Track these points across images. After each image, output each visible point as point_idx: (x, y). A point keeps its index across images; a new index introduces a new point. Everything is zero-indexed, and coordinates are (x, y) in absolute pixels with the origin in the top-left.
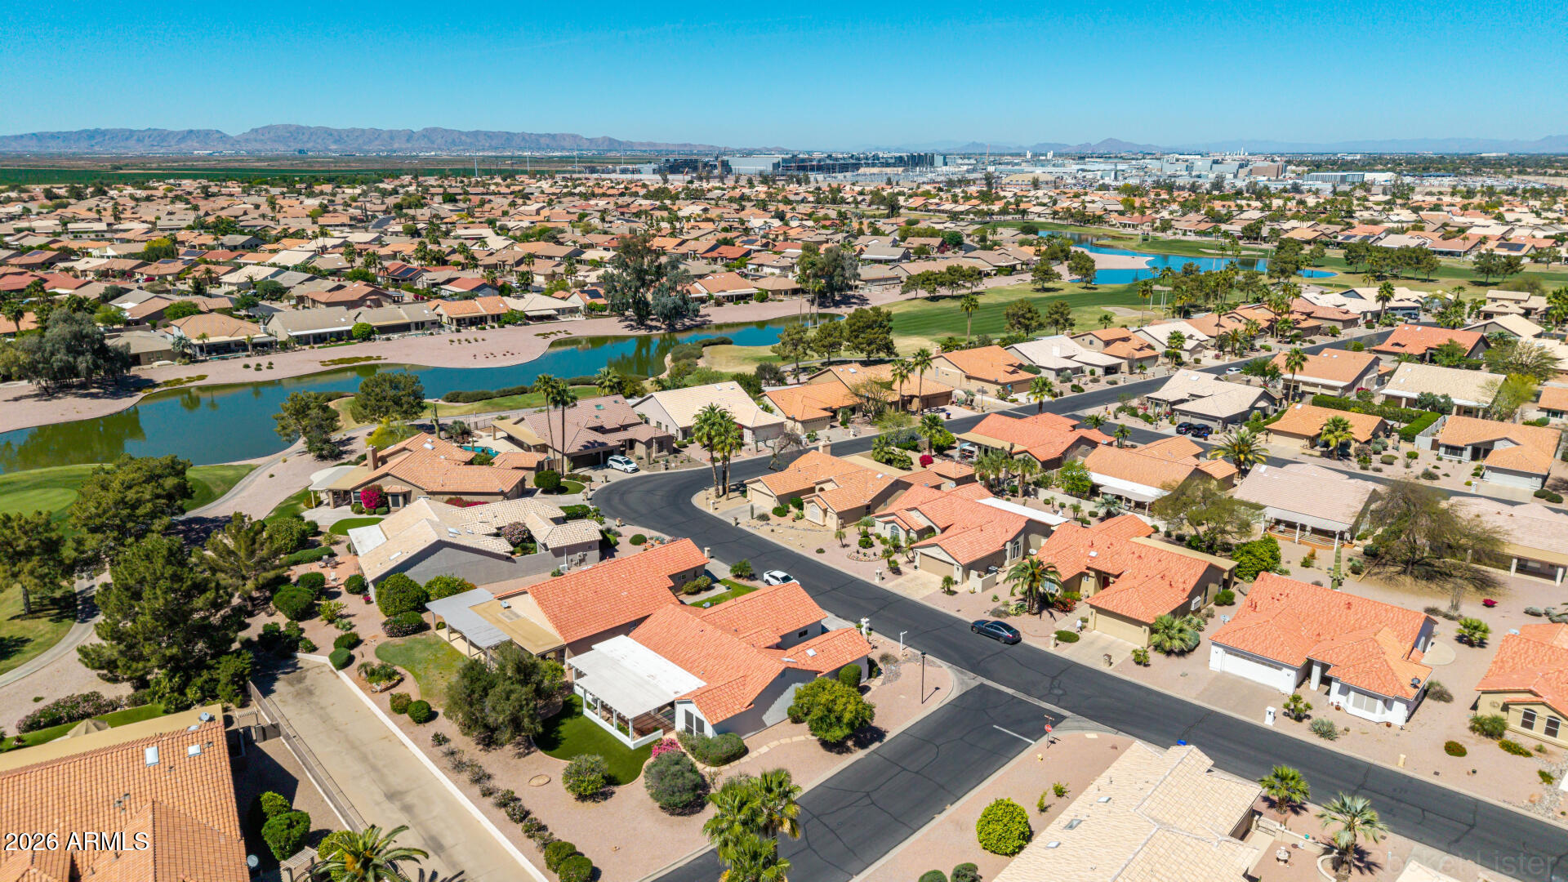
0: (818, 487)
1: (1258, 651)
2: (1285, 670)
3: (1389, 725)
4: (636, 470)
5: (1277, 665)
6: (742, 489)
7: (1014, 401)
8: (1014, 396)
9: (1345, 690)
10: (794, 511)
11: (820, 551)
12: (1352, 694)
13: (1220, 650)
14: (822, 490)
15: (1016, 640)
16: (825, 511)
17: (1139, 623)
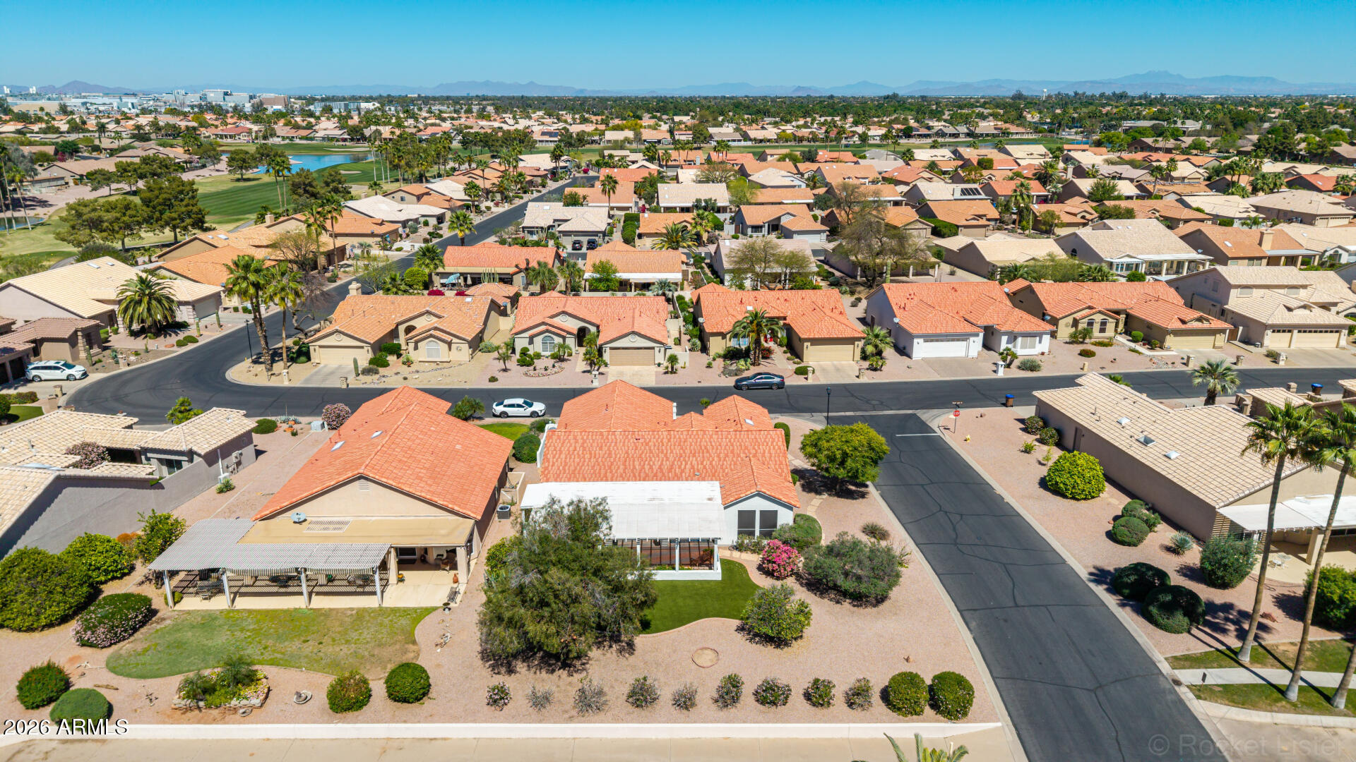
0: (402, 328)
1: (951, 330)
2: (972, 339)
3: (1043, 354)
4: (85, 375)
5: (963, 337)
6: (302, 354)
7: (400, 249)
8: (396, 246)
9: (1013, 337)
10: (392, 359)
11: (493, 379)
12: (1020, 340)
13: (921, 341)
14: (409, 329)
15: (781, 385)
16: (450, 344)
17: (850, 341)
